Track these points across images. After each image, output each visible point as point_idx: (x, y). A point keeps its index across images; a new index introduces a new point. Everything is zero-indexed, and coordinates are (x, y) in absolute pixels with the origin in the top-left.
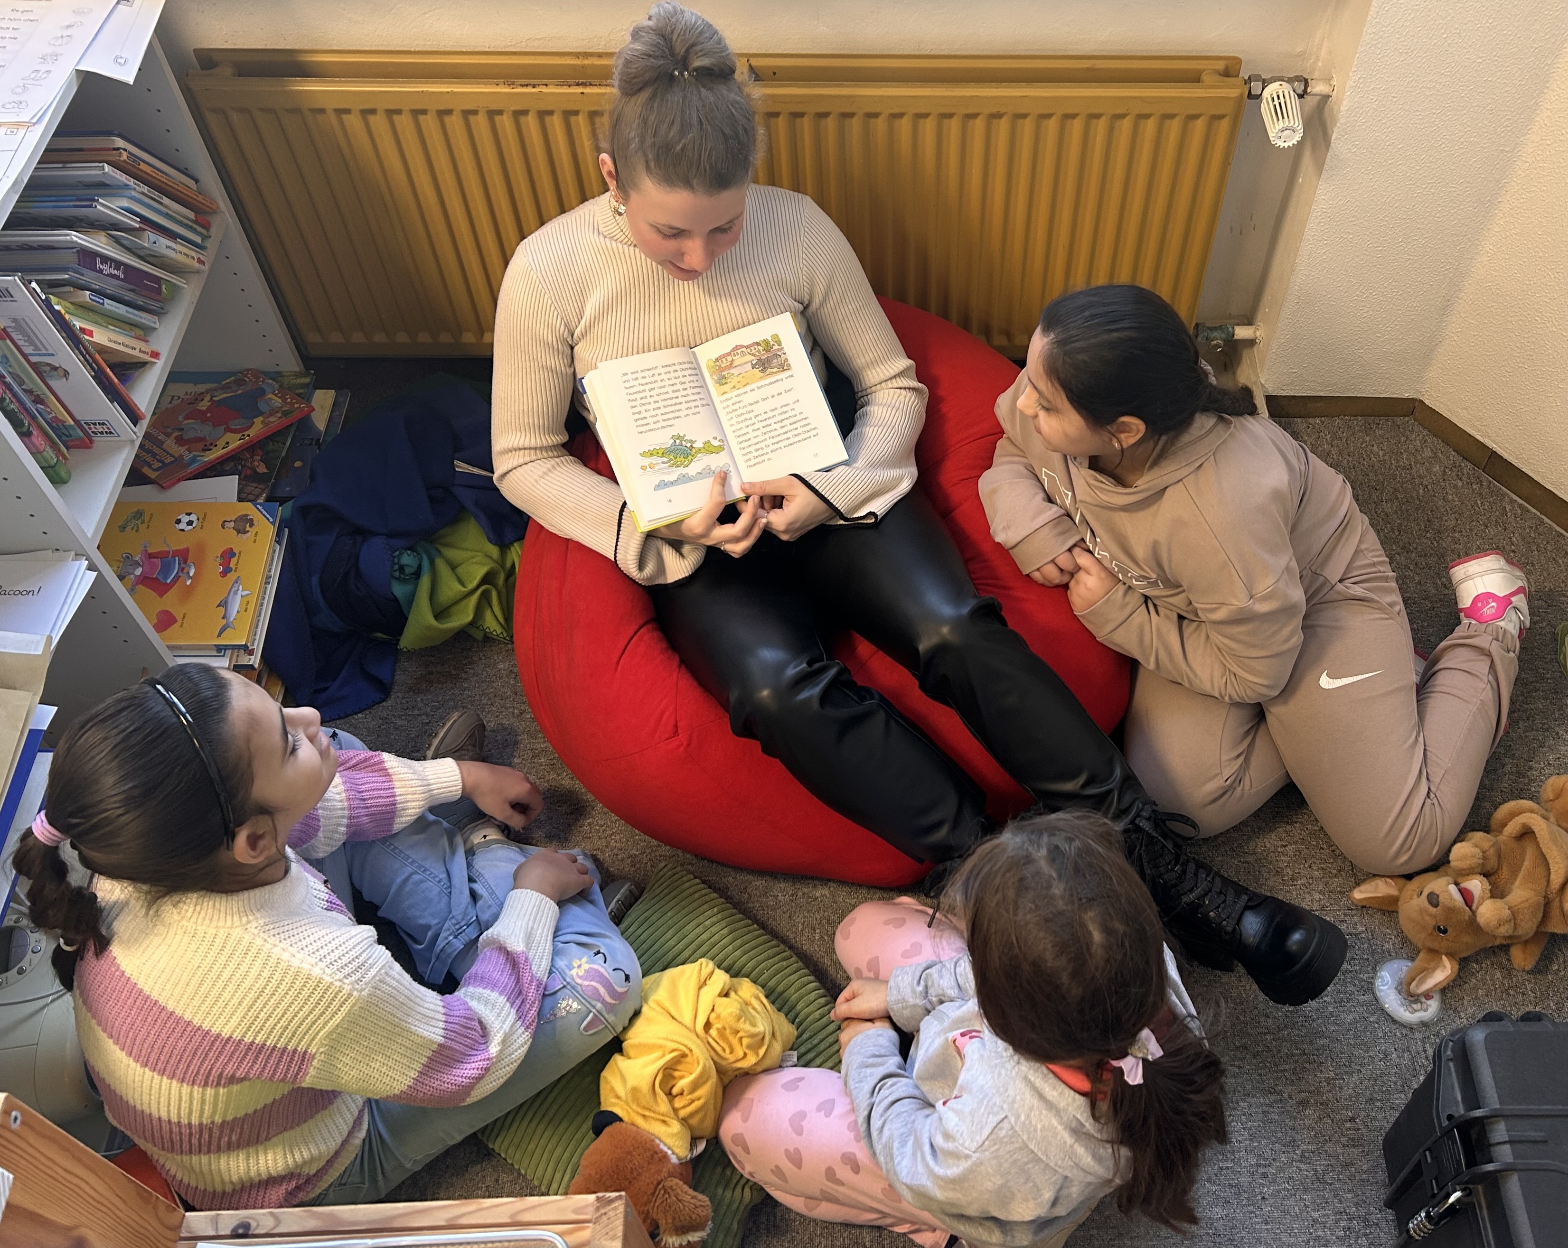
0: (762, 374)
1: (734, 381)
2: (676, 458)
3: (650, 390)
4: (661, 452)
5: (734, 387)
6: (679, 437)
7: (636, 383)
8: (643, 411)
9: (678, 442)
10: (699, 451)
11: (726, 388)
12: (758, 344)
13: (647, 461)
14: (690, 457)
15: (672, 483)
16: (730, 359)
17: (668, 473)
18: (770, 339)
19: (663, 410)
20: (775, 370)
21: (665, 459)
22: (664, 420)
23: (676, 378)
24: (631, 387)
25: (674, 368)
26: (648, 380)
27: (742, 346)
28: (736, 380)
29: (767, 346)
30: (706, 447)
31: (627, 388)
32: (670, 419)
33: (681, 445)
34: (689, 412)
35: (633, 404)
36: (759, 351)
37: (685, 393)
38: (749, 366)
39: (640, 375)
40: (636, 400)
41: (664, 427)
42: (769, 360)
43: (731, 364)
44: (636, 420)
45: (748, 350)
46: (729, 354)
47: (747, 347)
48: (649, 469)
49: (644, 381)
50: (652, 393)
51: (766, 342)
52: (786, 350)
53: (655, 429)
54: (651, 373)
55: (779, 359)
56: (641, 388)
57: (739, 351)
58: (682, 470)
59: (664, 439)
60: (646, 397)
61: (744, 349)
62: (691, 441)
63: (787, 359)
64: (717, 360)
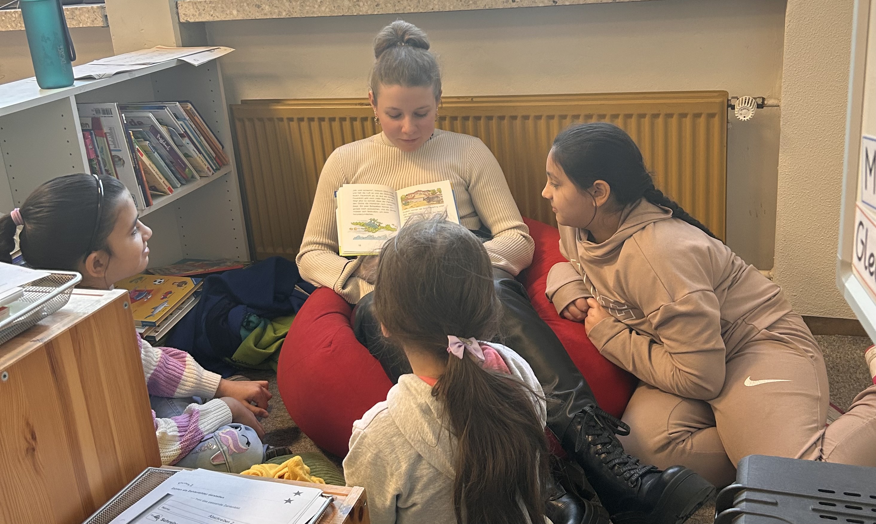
0: (427, 203)
1: (412, 205)
2: (369, 228)
3: (365, 199)
4: (362, 224)
5: (412, 207)
6: (374, 220)
7: (360, 194)
8: (359, 206)
9: (373, 222)
10: (383, 228)
11: (407, 207)
12: (429, 191)
13: (353, 227)
14: (377, 229)
15: (364, 238)
16: (413, 195)
17: (363, 234)
18: (436, 190)
19: (369, 207)
20: (435, 202)
21: (363, 227)
22: (368, 212)
23: (380, 196)
24: (357, 196)
25: (381, 192)
26: (366, 194)
27: (421, 191)
28: (414, 204)
29: (434, 192)
30: (387, 227)
31: (353, 196)
32: (371, 212)
33: (374, 223)
34: (383, 211)
35: (355, 202)
36: (429, 194)
37: (383, 203)
38: (422, 199)
39: (362, 192)
40: (357, 201)
41: (367, 214)
42: (433, 198)
43: (413, 198)
44: (354, 209)
45: (424, 193)
46: (414, 193)
47: (423, 192)
48: (353, 230)
49: (364, 194)
50: (366, 200)
51: (434, 191)
52: (443, 195)
53: (362, 214)
54: (368, 192)
55: (438, 198)
56: (361, 197)
57: (419, 193)
58: (371, 234)
59: (366, 219)
60: (362, 201)
61: (422, 192)
62: (380, 223)
63: (442, 199)
64: (407, 195)
